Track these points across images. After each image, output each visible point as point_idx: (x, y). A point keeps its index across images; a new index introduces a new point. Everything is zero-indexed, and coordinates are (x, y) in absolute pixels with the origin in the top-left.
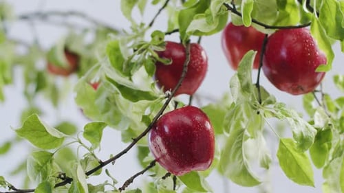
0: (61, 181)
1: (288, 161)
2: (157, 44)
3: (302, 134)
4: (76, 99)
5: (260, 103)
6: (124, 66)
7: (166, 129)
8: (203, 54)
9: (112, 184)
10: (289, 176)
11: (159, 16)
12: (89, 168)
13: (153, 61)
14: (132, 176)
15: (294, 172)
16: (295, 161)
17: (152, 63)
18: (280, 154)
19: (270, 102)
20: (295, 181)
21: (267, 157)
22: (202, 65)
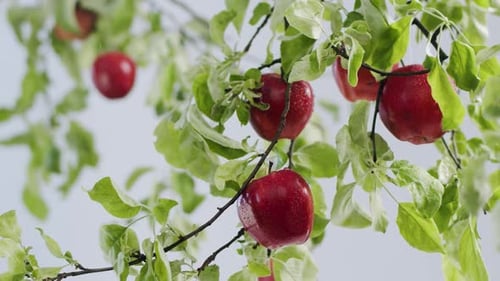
0: (134, 259)
1: (411, 227)
2: (252, 88)
3: (426, 199)
4: (156, 144)
5: (375, 160)
6: (213, 111)
7: (258, 199)
8: (308, 91)
9: (190, 263)
10: (412, 244)
11: (257, 36)
12: (169, 242)
13: (247, 108)
14: (215, 251)
15: (419, 238)
16: (420, 226)
17: (245, 110)
18: (400, 220)
19: (387, 159)
20: (420, 249)
21: (383, 218)
22: (306, 106)
